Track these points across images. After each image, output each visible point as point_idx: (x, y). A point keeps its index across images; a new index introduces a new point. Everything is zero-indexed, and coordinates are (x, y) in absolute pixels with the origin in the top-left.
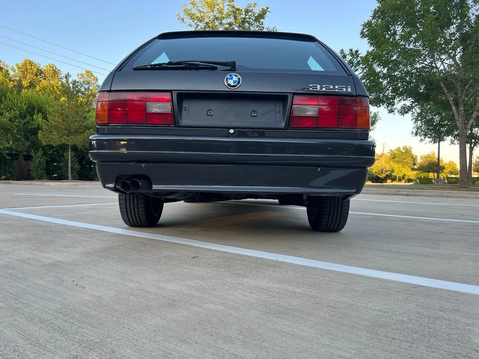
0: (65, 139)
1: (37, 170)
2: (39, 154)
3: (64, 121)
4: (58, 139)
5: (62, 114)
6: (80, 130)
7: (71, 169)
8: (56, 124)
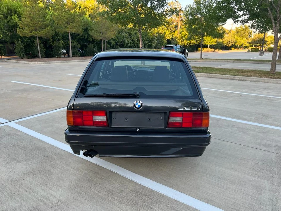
0: (34, 33)
1: (19, 53)
2: (19, 42)
3: (32, 21)
4: (29, 33)
5: (30, 17)
6: (43, 27)
7: (41, 52)
8: (27, 23)
